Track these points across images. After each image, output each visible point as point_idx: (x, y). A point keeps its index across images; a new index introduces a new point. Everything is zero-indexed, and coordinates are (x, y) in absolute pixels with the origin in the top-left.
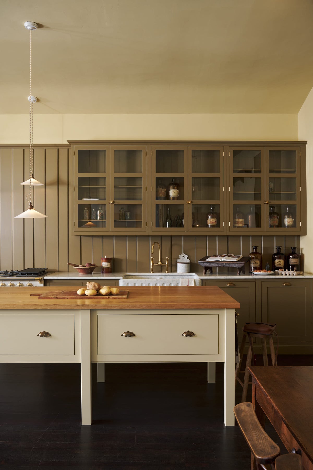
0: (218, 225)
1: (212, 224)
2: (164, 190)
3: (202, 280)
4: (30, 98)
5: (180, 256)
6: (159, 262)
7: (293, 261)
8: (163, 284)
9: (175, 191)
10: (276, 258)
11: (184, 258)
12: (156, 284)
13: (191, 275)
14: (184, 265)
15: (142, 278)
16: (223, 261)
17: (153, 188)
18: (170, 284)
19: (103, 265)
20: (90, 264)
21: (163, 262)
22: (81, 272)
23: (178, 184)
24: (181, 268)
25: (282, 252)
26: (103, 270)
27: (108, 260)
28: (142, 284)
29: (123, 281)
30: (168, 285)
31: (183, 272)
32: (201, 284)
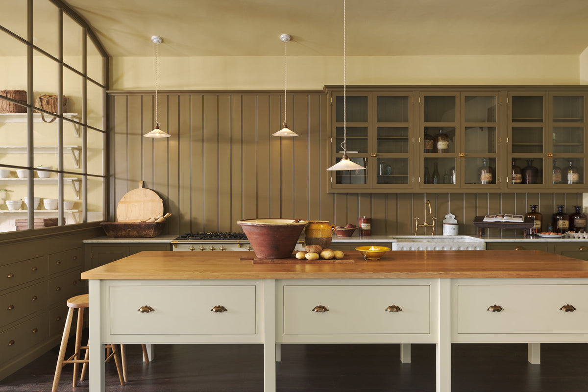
0: (493, 181)
1: (487, 180)
2: (431, 142)
3: (486, 243)
4: (283, 37)
5: (446, 216)
6: (425, 223)
7: (579, 221)
8: (443, 247)
9: (444, 142)
10: (558, 219)
11: (451, 218)
12: (435, 248)
13: (462, 238)
14: (453, 226)
15: (416, 241)
16: (505, 222)
17: (420, 139)
18: (451, 248)
19: (363, 227)
20: (351, 226)
21: (430, 223)
22: (340, 234)
23: (448, 135)
24: (449, 230)
25: (565, 211)
26: (362, 232)
27: (368, 221)
28: (419, 248)
29: (398, 245)
30: (449, 249)
31: (452, 234)
32: (485, 248)
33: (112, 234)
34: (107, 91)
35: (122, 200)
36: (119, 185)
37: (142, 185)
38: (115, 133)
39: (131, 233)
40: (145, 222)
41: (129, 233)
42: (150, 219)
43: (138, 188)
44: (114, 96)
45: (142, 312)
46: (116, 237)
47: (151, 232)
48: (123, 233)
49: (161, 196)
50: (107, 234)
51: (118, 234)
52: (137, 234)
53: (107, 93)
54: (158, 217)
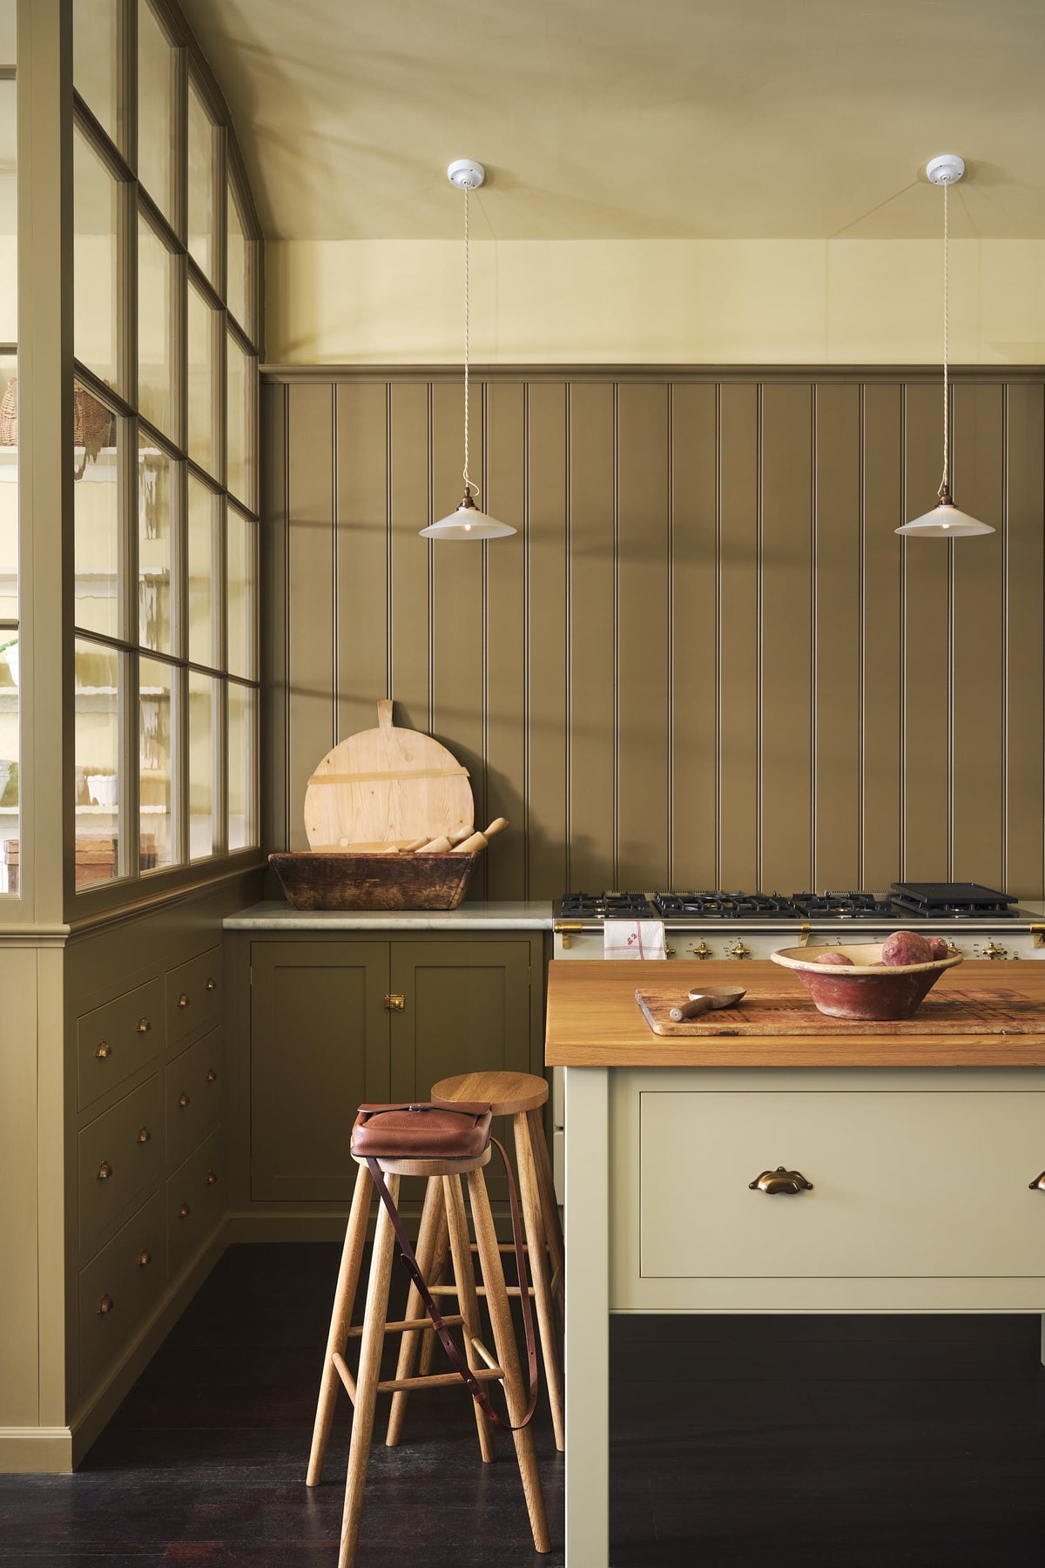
33: (307, 895)
34: (261, 368)
35: (322, 770)
36: (303, 717)
37: (390, 715)
38: (287, 524)
39: (379, 892)
40: (412, 851)
41: (369, 894)
42: (429, 841)
43: (377, 725)
44: (286, 386)
45: (771, 1190)
46: (321, 907)
47: (456, 890)
48: (351, 892)
49: (462, 756)
50: (290, 895)
51: (330, 896)
52: (399, 896)
53: (263, 375)
54: (461, 834)
